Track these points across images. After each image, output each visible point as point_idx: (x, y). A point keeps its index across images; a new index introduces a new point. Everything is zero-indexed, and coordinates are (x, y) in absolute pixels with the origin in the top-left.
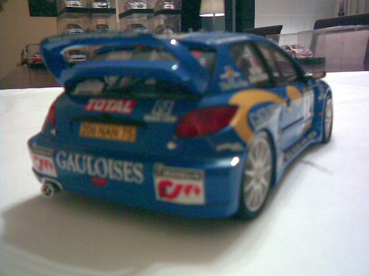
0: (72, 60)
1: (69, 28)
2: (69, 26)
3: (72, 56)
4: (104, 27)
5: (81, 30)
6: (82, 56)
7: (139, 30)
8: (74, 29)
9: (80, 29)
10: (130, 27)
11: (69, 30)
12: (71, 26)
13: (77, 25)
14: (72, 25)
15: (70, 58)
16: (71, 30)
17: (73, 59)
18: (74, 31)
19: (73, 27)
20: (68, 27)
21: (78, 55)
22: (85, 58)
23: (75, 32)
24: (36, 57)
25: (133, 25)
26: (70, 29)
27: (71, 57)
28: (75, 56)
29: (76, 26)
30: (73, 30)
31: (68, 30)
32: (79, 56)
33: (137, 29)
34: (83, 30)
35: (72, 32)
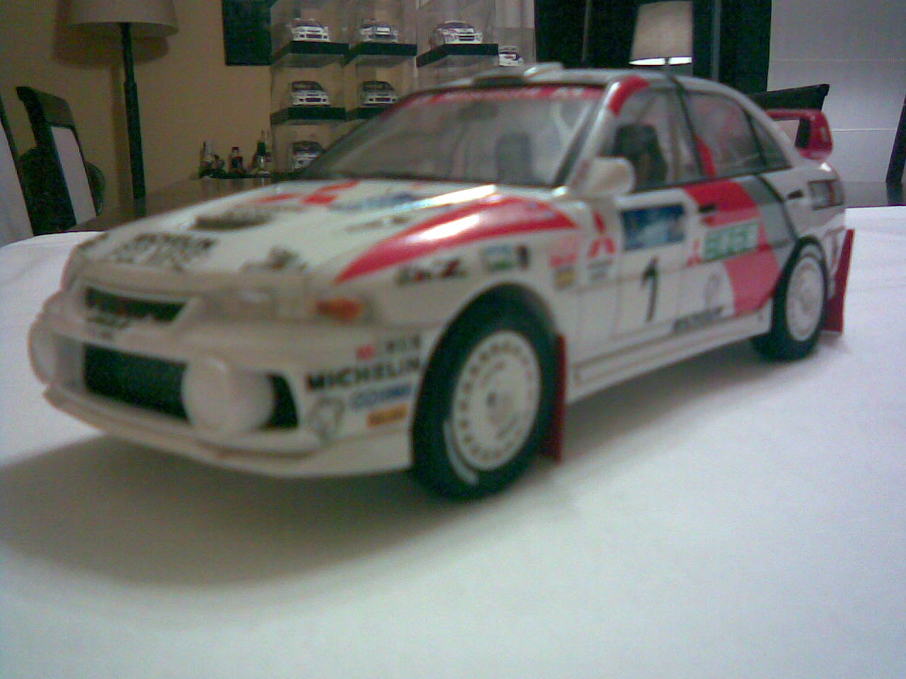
0: (298, 166)
1: (296, 90)
2: (295, 87)
3: (299, 155)
4: (380, 86)
5: (322, 95)
8: (306, 92)
9: (318, 92)
11: (295, 93)
12: (301, 86)
13: (316, 83)
14: (304, 82)
15: (293, 162)
16: (299, 94)
17: (301, 162)
18: (304, 98)
19: (305, 86)
20: (293, 87)
23: (308, 100)
26: (297, 93)
27: (295, 157)
28: (306, 156)
29: (313, 86)
30: (303, 95)
31: (293, 94)
34: (328, 95)
35: (301, 99)
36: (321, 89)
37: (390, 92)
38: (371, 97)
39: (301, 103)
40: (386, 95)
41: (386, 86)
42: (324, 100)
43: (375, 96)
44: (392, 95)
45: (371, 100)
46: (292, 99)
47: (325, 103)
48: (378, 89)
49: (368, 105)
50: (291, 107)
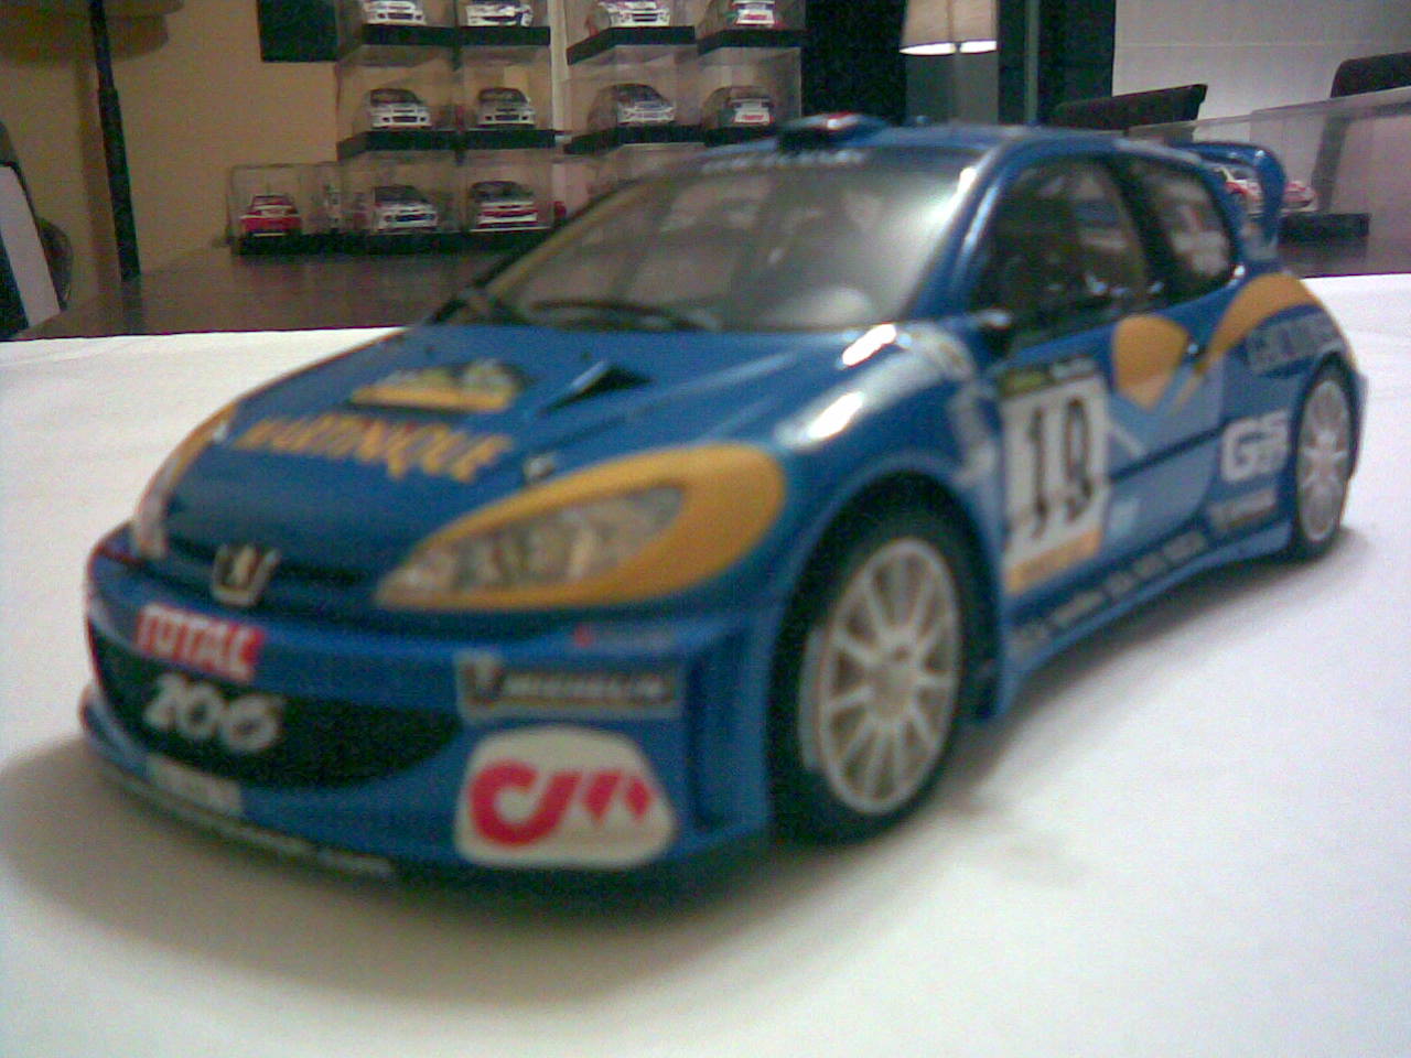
0: (383, 225)
1: (375, 102)
2: (376, 98)
3: (384, 208)
4: (509, 96)
5: (419, 111)
6: (420, 208)
7: (641, 106)
8: (391, 106)
9: (415, 107)
10: (609, 97)
11: (375, 109)
12: (384, 97)
13: (406, 92)
14: (390, 91)
15: (376, 218)
16: (382, 109)
17: (388, 218)
18: (390, 115)
19: (390, 97)
20: (372, 98)
21: (406, 204)
22: (432, 217)
23: (396, 119)
24: (259, 212)
25: (618, 89)
26: (380, 108)
27: (378, 210)
28: (396, 209)
29: (404, 97)
30: (390, 111)
31: (372, 110)
32: (409, 209)
33: (632, 106)
34: (427, 111)
35: (386, 117)
36: (416, 101)
37: (520, 105)
38: (489, 115)
39: (385, 124)
40: (514, 110)
41: (517, 95)
42: (422, 119)
43: (494, 113)
44: (522, 111)
45: (489, 118)
46: (372, 120)
47: (424, 124)
48: (501, 100)
49: (484, 126)
50: (370, 130)
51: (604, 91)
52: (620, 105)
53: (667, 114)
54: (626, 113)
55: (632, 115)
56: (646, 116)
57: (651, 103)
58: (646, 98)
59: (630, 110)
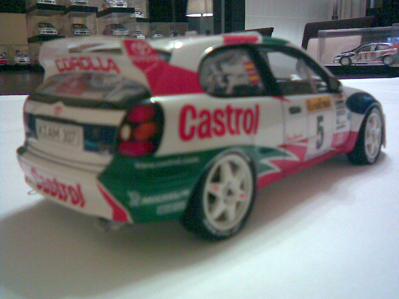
1: (40, 27)
2: (40, 25)
4: (81, 27)
5: (54, 30)
7: (119, 31)
8: (45, 28)
9: (52, 28)
10: (110, 27)
11: (40, 29)
12: (42, 25)
14: (44, 24)
18: (45, 31)
23: (47, 32)
25: (112, 25)
26: (42, 29)
29: (48, 25)
30: (45, 30)
31: (39, 29)
33: (117, 30)
34: (57, 30)
35: (44, 31)
36: (52, 27)
37: (86, 29)
38: (77, 31)
39: (44, 33)
40: (84, 30)
41: (84, 26)
42: (55, 32)
43: (79, 31)
44: (87, 31)
45: (77, 33)
46: (39, 32)
47: (56, 34)
48: (79, 28)
49: (76, 35)
50: (39, 35)
51: (108, 26)
52: (113, 30)
53: (127, 33)
54: (115, 32)
55: (117, 33)
56: (121, 33)
57: (122, 29)
58: (120, 28)
59: (116, 31)
